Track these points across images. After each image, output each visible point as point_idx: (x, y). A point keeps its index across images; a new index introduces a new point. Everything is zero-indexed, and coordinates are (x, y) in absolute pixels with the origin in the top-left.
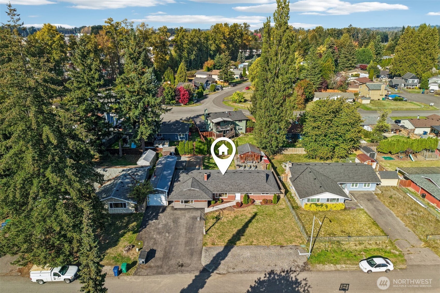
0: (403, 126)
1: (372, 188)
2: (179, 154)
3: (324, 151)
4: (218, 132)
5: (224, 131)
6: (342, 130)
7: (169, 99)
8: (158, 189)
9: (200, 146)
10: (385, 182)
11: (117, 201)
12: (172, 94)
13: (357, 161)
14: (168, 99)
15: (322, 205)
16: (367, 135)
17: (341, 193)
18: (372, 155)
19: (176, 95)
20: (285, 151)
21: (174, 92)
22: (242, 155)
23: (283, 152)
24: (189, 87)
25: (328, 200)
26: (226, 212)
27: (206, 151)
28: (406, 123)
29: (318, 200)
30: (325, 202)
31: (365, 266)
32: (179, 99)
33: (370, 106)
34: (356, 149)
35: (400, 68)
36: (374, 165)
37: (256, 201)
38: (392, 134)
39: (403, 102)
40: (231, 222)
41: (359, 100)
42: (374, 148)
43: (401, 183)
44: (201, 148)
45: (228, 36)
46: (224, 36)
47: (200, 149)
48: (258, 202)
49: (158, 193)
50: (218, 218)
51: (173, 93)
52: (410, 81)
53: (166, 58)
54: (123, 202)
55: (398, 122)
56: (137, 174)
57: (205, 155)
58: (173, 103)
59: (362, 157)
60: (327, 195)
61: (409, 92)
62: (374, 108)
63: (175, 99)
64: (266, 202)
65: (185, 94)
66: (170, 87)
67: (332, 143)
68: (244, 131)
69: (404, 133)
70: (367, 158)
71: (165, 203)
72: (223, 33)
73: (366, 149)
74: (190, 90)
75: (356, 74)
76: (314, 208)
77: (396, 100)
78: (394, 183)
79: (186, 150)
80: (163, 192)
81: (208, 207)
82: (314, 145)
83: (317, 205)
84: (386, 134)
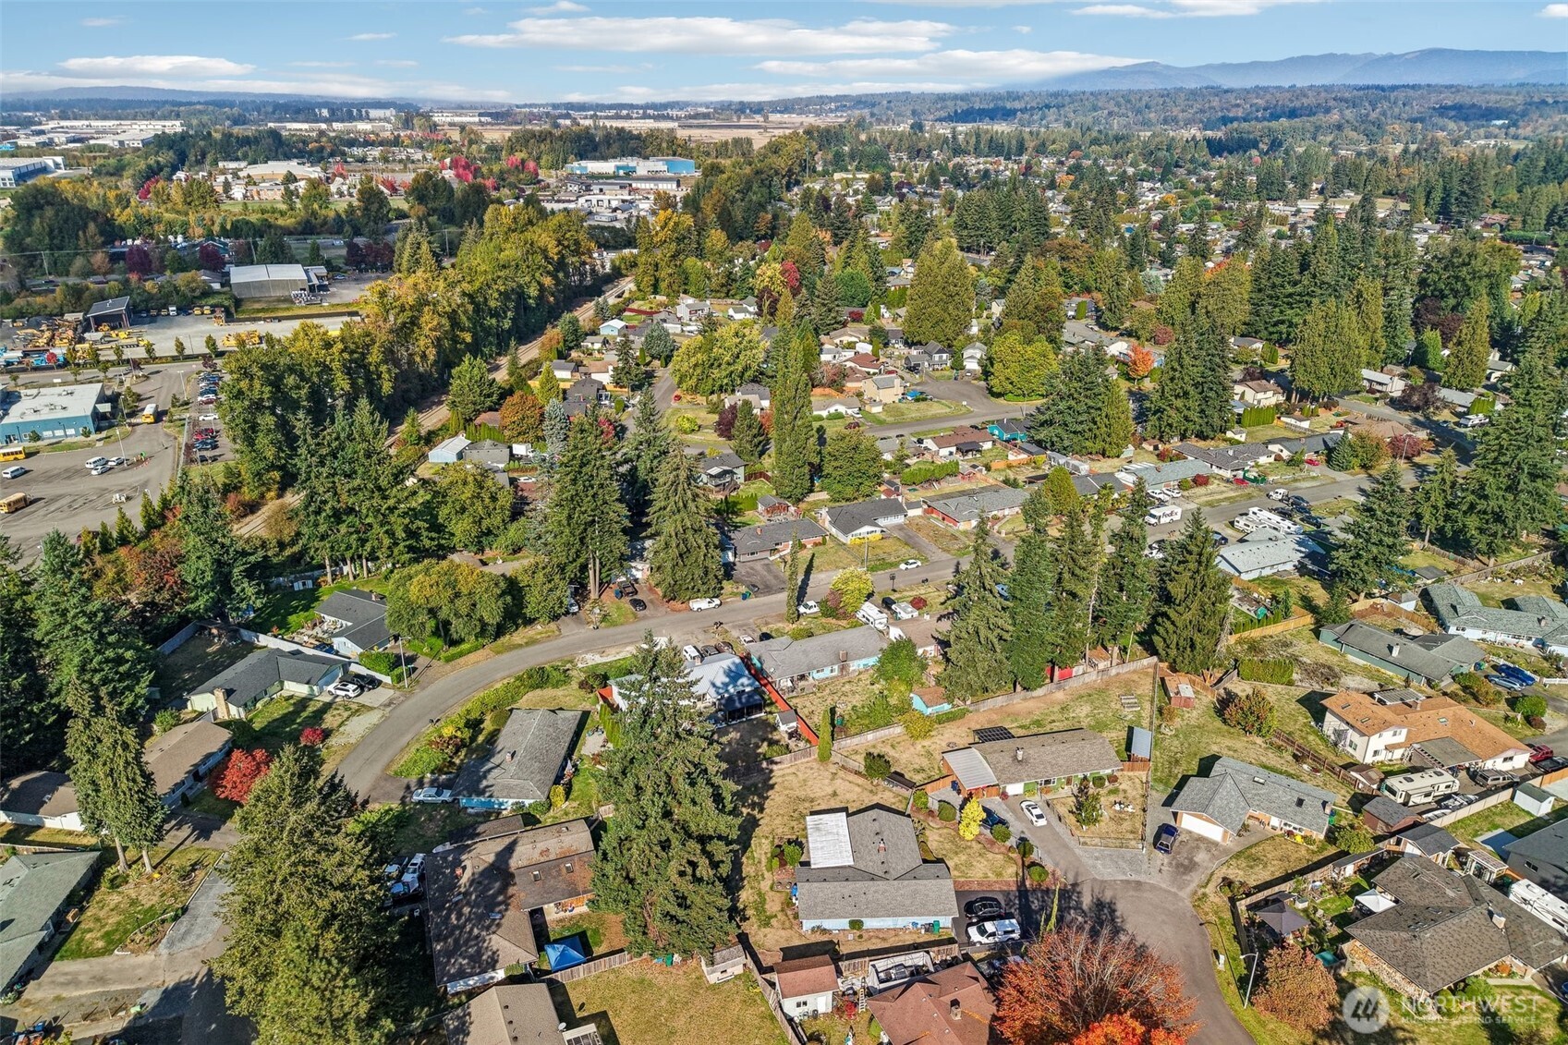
0: (926, 448)
1: (900, 520)
3: (849, 491)
6: (864, 467)
10: (912, 513)
13: (883, 497)
15: (864, 537)
16: (888, 465)
17: (877, 525)
18: (897, 489)
25: (867, 533)
28: (929, 443)
29: (860, 534)
31: (903, 566)
33: (883, 417)
34: (880, 484)
35: (920, 331)
36: (900, 498)
38: (915, 460)
39: (929, 402)
41: (867, 408)
42: (898, 481)
43: (925, 511)
46: (546, 258)
52: (936, 357)
55: (920, 441)
59: (888, 492)
60: (867, 528)
61: (937, 379)
62: (890, 419)
64: (816, 544)
67: (856, 482)
68: (742, 480)
69: (928, 456)
70: (892, 493)
72: (544, 251)
73: (890, 483)
75: (850, 343)
76: (858, 541)
77: (917, 400)
78: (918, 512)
82: (838, 487)
83: (860, 538)
84: (907, 461)
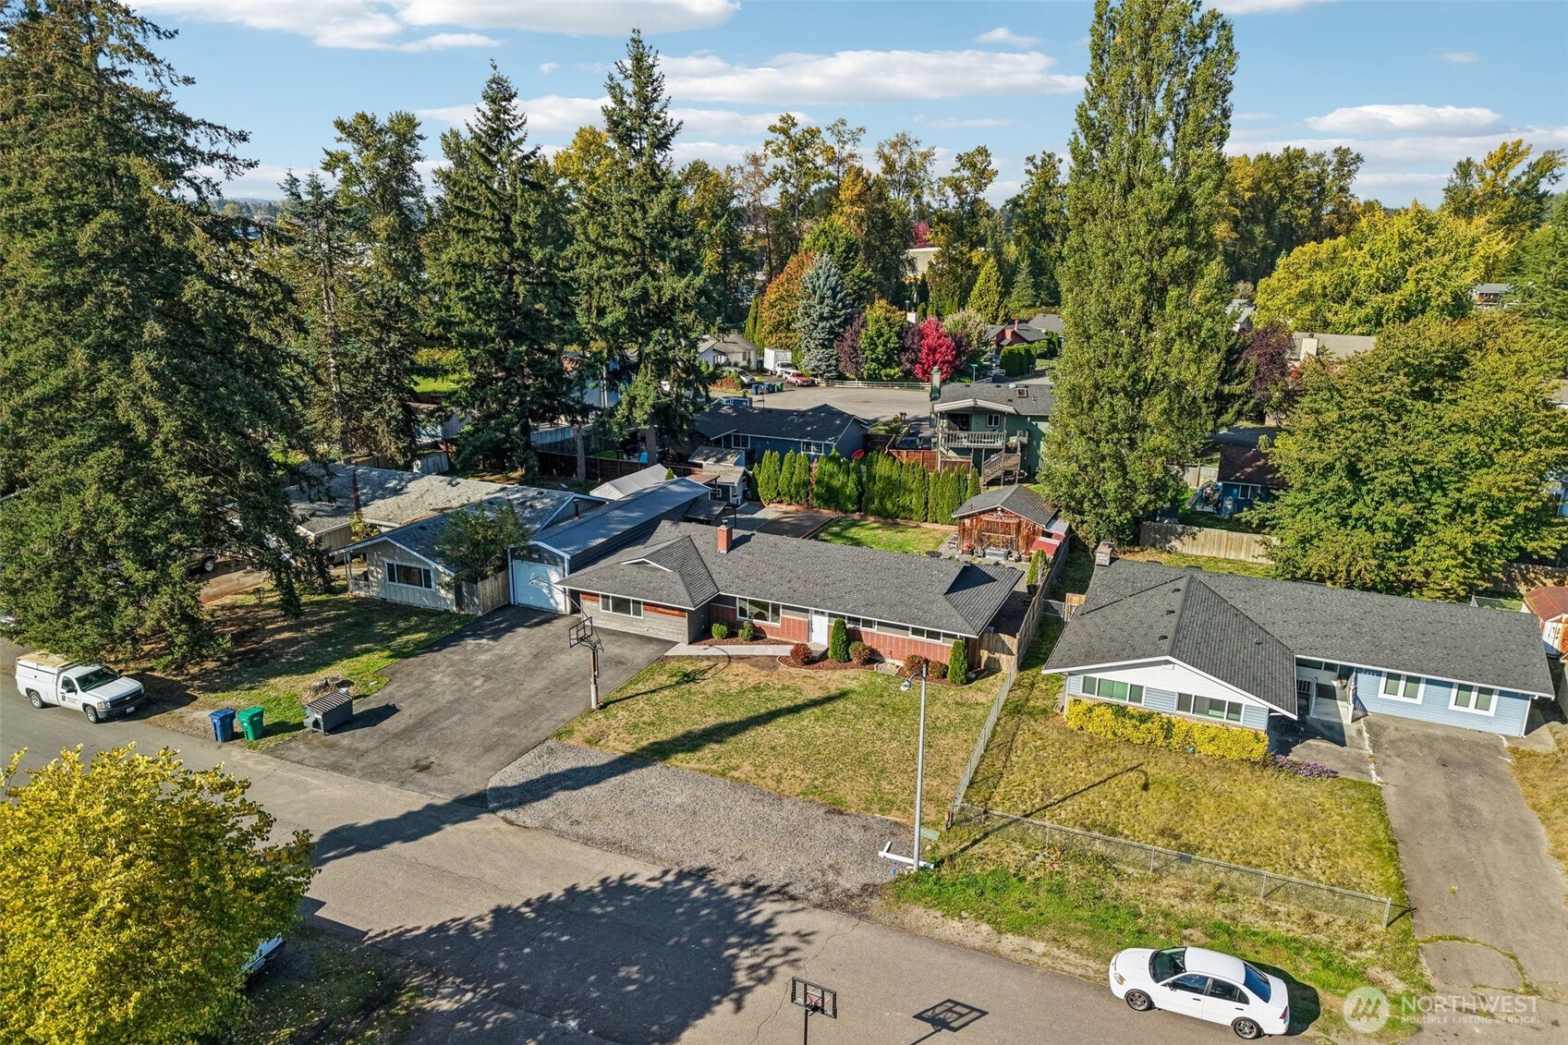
1: (1502, 718)
2: (759, 499)
4: (955, 450)
5: (978, 451)
7: (876, 360)
8: (541, 544)
9: (831, 476)
11: (406, 560)
12: (887, 341)
14: (872, 360)
15: (1144, 718)
19: (903, 349)
20: (1185, 538)
21: (899, 335)
22: (967, 521)
23: (1175, 543)
24: (965, 326)
25: (1184, 701)
26: (738, 668)
27: (849, 498)
29: (1136, 693)
30: (1169, 710)
32: (913, 362)
37: (888, 660)
40: (722, 697)
44: (836, 483)
45: (1248, 195)
47: (829, 488)
48: (892, 664)
49: (540, 560)
50: (689, 678)
51: (894, 339)
53: (970, 260)
54: (422, 567)
56: (531, 506)
57: (846, 512)
58: (891, 378)
60: (1186, 679)
63: (899, 364)
65: (941, 346)
66: (887, 319)
71: (561, 602)
72: (1231, 183)
74: (968, 336)
79: (783, 486)
80: (554, 560)
81: (690, 643)
83: (1120, 712)
